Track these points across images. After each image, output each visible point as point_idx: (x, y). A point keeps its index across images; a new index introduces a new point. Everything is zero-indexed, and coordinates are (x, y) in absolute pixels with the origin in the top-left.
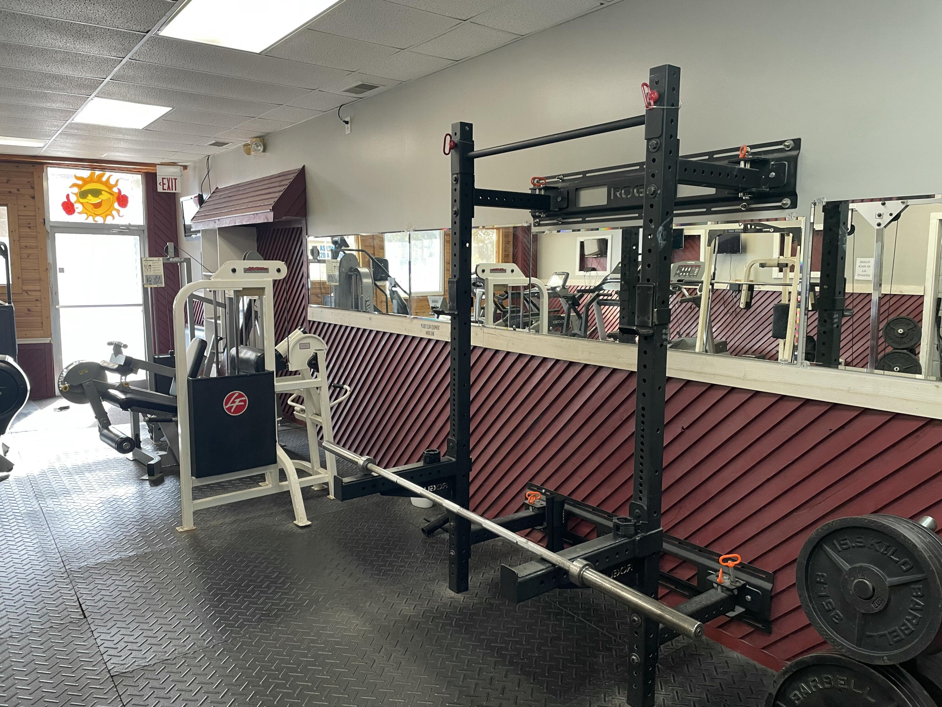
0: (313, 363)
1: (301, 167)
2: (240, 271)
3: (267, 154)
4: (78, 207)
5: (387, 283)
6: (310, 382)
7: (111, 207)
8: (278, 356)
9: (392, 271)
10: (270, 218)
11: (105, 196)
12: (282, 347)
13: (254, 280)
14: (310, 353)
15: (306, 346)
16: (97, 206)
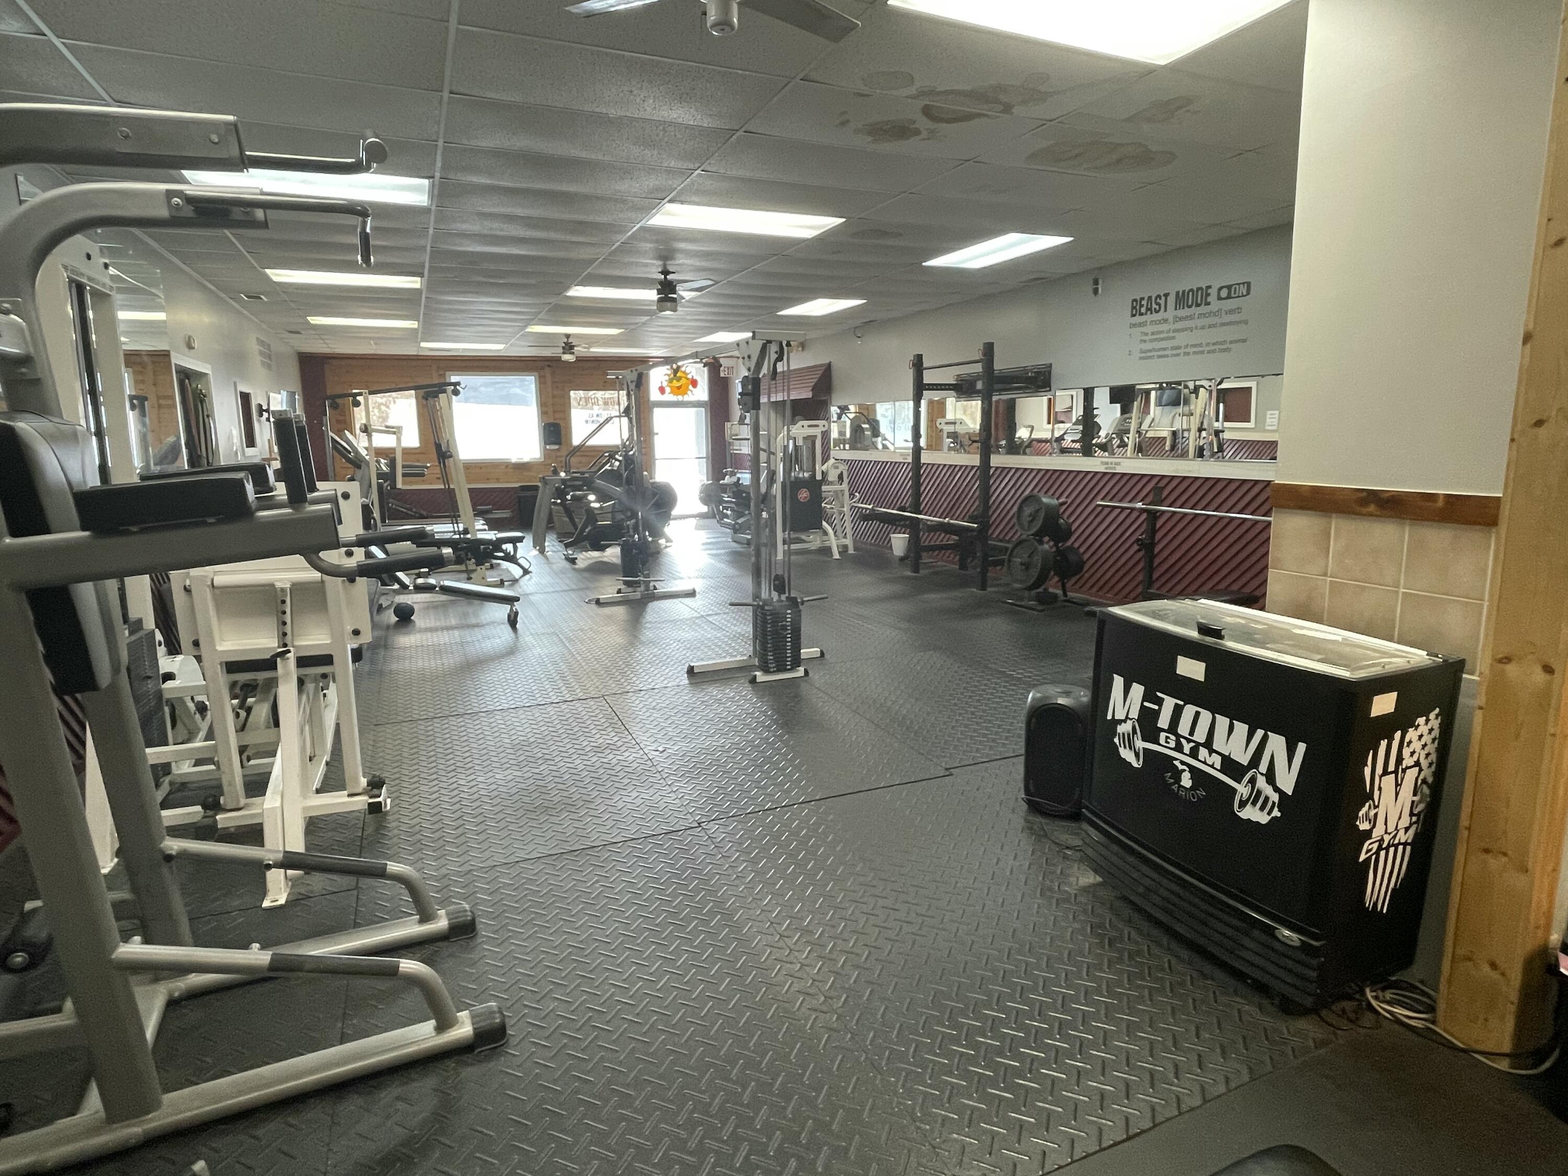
0: (841, 477)
1: (827, 362)
2: (806, 427)
3: (805, 353)
4: (668, 390)
5: (880, 439)
6: (837, 487)
7: (687, 389)
8: (823, 472)
9: (883, 429)
10: (810, 395)
11: (683, 381)
12: (824, 468)
13: (812, 432)
14: (839, 471)
15: (837, 468)
16: (679, 388)
